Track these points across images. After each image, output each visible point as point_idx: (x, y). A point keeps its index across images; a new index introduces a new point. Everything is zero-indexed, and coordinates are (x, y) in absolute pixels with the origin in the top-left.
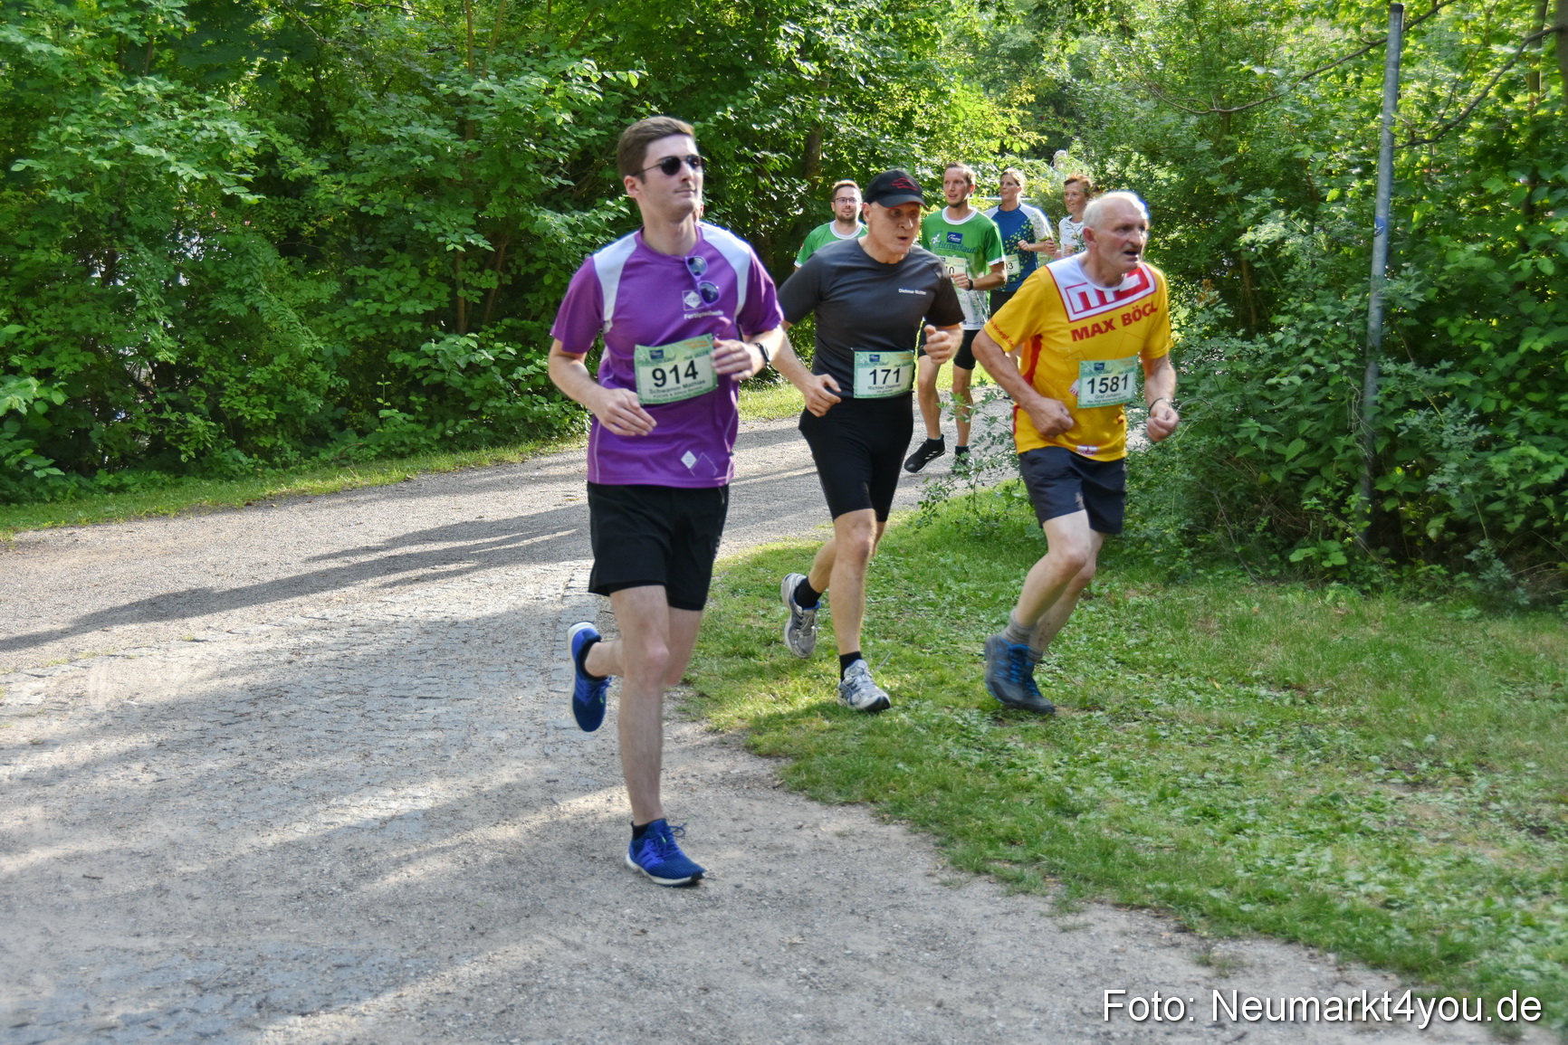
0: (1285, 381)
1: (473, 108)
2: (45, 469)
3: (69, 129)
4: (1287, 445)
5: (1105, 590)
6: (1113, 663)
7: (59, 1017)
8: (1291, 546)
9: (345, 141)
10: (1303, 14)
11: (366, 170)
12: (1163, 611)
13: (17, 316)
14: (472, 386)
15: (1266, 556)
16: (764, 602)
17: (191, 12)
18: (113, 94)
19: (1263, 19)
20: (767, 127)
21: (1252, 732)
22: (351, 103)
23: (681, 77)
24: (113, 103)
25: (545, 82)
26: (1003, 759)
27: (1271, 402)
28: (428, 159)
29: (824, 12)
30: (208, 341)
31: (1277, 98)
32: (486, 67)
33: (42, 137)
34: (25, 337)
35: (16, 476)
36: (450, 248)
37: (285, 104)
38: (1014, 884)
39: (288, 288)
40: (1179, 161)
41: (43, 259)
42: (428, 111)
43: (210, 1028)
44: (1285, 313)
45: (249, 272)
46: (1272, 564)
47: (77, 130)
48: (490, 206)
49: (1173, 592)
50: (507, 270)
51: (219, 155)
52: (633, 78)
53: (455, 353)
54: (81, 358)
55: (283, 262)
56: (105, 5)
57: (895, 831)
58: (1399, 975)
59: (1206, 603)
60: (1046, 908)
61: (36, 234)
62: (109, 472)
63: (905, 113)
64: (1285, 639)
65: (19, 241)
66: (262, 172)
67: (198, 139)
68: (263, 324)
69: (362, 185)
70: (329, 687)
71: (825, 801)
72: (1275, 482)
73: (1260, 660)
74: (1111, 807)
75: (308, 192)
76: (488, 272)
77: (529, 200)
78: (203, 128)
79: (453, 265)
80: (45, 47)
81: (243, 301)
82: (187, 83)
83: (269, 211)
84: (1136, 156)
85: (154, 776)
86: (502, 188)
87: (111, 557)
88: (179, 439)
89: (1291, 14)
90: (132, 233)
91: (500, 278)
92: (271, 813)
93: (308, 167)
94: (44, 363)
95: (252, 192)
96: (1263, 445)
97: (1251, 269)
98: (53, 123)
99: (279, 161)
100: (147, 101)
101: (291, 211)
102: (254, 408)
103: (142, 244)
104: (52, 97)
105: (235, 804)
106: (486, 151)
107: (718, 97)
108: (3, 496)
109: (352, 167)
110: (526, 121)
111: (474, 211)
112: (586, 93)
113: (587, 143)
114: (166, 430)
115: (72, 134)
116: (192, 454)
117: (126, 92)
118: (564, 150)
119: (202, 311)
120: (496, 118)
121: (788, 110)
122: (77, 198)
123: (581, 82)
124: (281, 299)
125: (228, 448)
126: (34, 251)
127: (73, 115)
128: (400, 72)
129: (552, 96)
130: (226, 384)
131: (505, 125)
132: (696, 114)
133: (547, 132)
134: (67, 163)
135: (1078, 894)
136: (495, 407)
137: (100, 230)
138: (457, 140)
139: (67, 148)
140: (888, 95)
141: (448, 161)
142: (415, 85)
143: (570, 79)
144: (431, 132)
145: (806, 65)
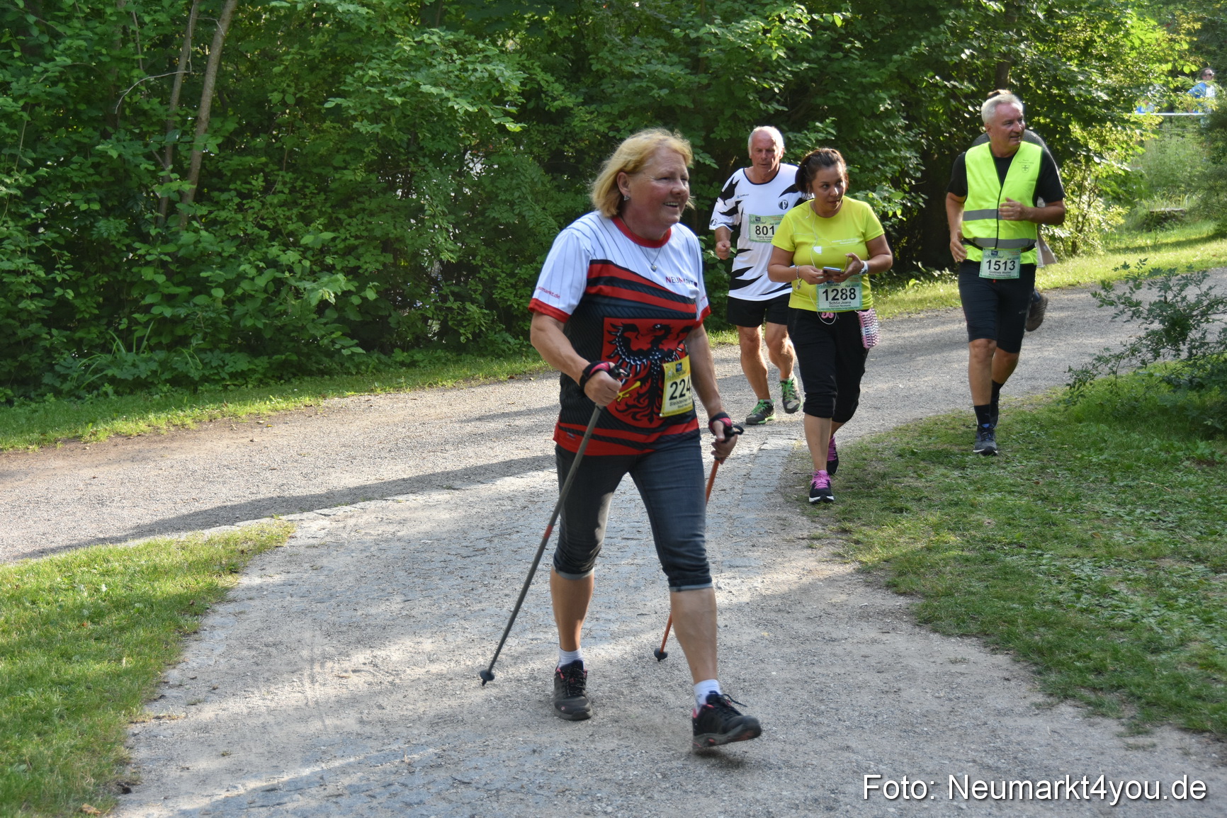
1: (703, 48)
2: (351, 349)
3: (370, 72)
7: (300, 785)
9: (601, 76)
11: (616, 101)
13: (332, 224)
16: (922, 464)
18: (406, 45)
20: (956, 59)
22: (605, 44)
23: (882, 18)
24: (405, 51)
25: (761, 24)
28: (664, 92)
30: (488, 243)
32: (716, 14)
33: (349, 79)
34: (338, 241)
35: (330, 355)
37: (551, 48)
38: (1097, 710)
39: (552, 198)
41: (350, 178)
42: (665, 50)
43: (415, 799)
45: (518, 187)
47: (376, 73)
51: (489, 92)
52: (838, 19)
54: (382, 259)
55: (548, 178)
57: (1002, 659)
60: (1122, 729)
61: (348, 158)
62: (403, 351)
63: (1086, 43)
65: (335, 164)
66: (531, 105)
67: (473, 79)
68: (530, 229)
69: (611, 114)
71: (946, 634)
74: (1195, 647)
75: (567, 120)
78: (475, 70)
80: (352, 8)
81: (513, 210)
82: (469, 32)
83: (536, 136)
86: (728, 113)
88: (460, 324)
90: (424, 156)
93: (569, 101)
94: (353, 262)
95: (516, 122)
98: (358, 68)
99: (543, 96)
100: (433, 48)
101: (554, 135)
102: (521, 298)
103: (431, 165)
104: (358, 47)
105: (463, 622)
106: (714, 82)
107: (915, 35)
108: (319, 369)
109: (604, 99)
110: (747, 57)
111: (703, 134)
112: (797, 33)
113: (801, 74)
114: (450, 316)
115: (372, 77)
116: (470, 336)
117: (416, 42)
118: (781, 82)
119: (480, 219)
120: (721, 55)
121: (975, 43)
122: (377, 128)
123: (794, 24)
124: (544, 209)
125: (500, 331)
126: (345, 172)
127: (374, 61)
128: (647, 19)
129: (769, 35)
130: (498, 279)
131: (730, 61)
132: (895, 49)
133: (767, 67)
134: (369, 100)
135: (1149, 718)
136: (720, 297)
137: (400, 153)
138: (691, 74)
139: (368, 88)
140: (1070, 27)
141: (683, 91)
142: (659, 29)
143: (783, 22)
144: (667, 69)
145: (991, 3)
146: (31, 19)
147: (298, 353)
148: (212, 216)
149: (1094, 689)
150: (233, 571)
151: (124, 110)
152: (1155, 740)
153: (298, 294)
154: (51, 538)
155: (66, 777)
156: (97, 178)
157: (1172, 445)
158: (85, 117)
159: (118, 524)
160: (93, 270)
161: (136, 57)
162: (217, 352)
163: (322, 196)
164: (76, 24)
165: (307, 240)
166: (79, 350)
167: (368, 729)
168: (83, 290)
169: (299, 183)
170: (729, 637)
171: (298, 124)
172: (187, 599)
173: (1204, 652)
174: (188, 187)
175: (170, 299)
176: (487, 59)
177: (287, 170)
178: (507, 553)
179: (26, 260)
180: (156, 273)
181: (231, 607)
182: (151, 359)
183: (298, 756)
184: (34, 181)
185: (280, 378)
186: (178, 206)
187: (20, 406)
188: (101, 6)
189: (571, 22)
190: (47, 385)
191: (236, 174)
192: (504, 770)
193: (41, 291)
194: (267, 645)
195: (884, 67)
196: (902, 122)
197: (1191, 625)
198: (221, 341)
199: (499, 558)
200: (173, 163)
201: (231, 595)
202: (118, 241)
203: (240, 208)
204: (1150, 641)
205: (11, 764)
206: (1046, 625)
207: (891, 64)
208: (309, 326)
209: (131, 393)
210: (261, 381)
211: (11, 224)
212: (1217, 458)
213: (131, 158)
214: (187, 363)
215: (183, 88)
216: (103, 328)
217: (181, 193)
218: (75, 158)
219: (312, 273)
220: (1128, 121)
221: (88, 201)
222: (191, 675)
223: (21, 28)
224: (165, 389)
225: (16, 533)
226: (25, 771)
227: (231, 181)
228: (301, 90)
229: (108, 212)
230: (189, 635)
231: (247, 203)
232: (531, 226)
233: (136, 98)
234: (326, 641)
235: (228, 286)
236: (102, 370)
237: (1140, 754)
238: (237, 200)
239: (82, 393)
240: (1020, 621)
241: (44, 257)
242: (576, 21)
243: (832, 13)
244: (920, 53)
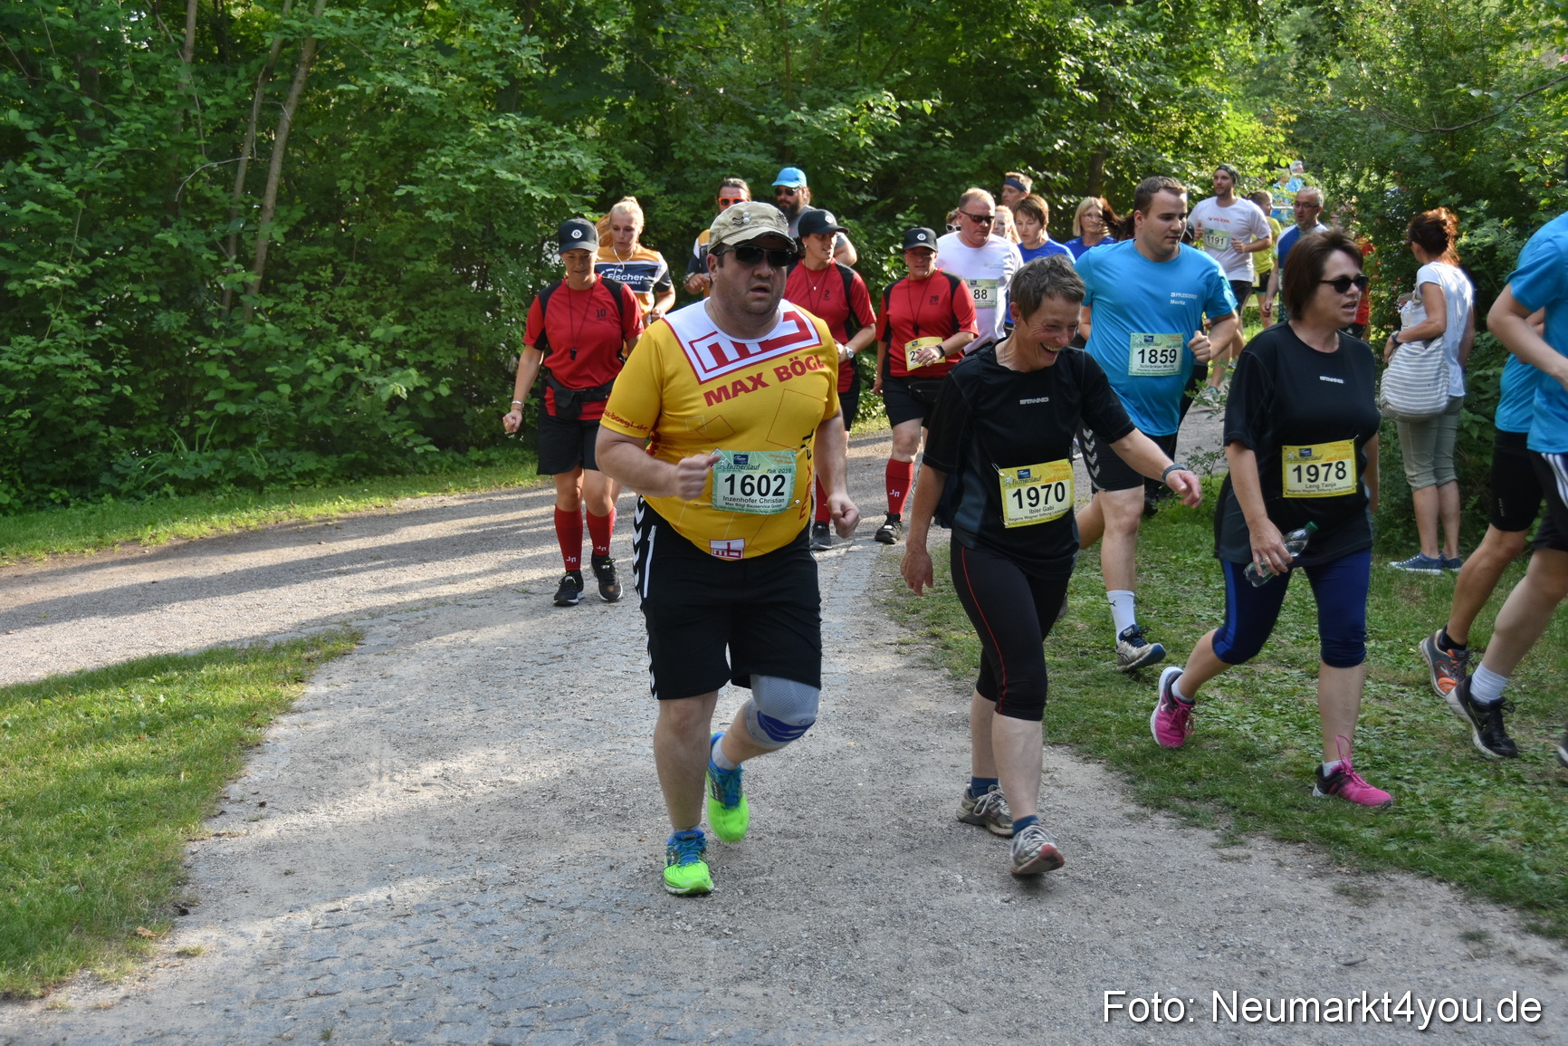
0: (1490, 372)
2: (424, 446)
3: (443, 159)
9: (683, 164)
10: (1521, 40)
11: (699, 191)
13: (404, 317)
17: (549, 58)
18: (480, 131)
19: (1483, 46)
20: (1049, 149)
22: (688, 131)
23: (973, 106)
24: (479, 137)
25: (849, 112)
29: (1103, 46)
31: (1494, 118)
32: (801, 100)
33: (421, 166)
34: (410, 335)
35: (403, 453)
37: (632, 135)
38: (1191, 820)
40: (1407, 173)
41: (422, 269)
42: (750, 138)
43: (486, 918)
47: (449, 160)
51: (567, 180)
52: (927, 106)
54: (456, 353)
56: (474, 54)
57: (1094, 769)
58: (1520, 909)
60: (1216, 840)
61: (420, 248)
62: (479, 449)
63: (1181, 133)
65: (407, 255)
67: (550, 166)
69: (693, 204)
74: (1291, 753)
78: (552, 157)
80: (424, 90)
82: (546, 118)
84: (1366, 171)
89: (1509, 38)
90: (500, 247)
93: (647, 189)
94: (425, 357)
98: (430, 155)
100: (508, 134)
103: (507, 256)
104: (430, 133)
105: (538, 732)
107: (1007, 124)
108: (390, 469)
109: (686, 188)
110: (834, 146)
112: (886, 121)
113: (890, 164)
115: (445, 164)
117: (490, 127)
118: (870, 171)
120: (808, 144)
121: (1069, 133)
122: (450, 217)
123: (882, 111)
126: (417, 263)
127: (447, 147)
128: (732, 105)
129: (856, 123)
131: (816, 150)
132: (987, 138)
133: (855, 156)
134: (441, 188)
135: (1244, 830)
137: (474, 243)
139: (441, 175)
140: (1165, 118)
142: (744, 117)
143: (870, 109)
144: (752, 158)
145: (1085, 93)
146: (87, 101)
147: (369, 452)
148: (278, 308)
149: (1188, 799)
150: (299, 680)
151: (185, 197)
152: (1250, 852)
153: (368, 390)
154: (107, 646)
155: (120, 899)
156: (157, 269)
158: (144, 205)
159: (178, 632)
160: (153, 365)
161: (198, 142)
162: (283, 451)
163: (394, 288)
164: (135, 107)
165: (377, 333)
166: (139, 448)
167: (438, 846)
168: (142, 386)
169: (369, 275)
170: (814, 746)
171: (367, 212)
172: (249, 710)
173: (1299, 760)
174: (253, 278)
175: (233, 395)
176: (565, 146)
177: (357, 261)
178: (585, 661)
179: (81, 354)
180: (219, 368)
181: (296, 718)
182: (214, 458)
183: (365, 874)
184: (90, 272)
185: (350, 478)
186: (242, 298)
187: (76, 507)
188: (160, 89)
189: (652, 108)
190: (104, 485)
191: (303, 264)
192: (580, 887)
193: (98, 387)
194: (332, 758)
195: (975, 157)
197: (1286, 731)
198: (288, 439)
199: (576, 665)
200: (238, 253)
201: (296, 704)
202: (180, 335)
203: (308, 300)
204: (1245, 749)
205: (62, 885)
207: (982, 154)
208: (380, 423)
209: (194, 493)
210: (329, 481)
211: (65, 316)
213: (192, 248)
214: (252, 462)
215: (247, 175)
216: (164, 426)
217: (245, 286)
218: (134, 248)
219: (383, 368)
221: (147, 293)
222: (253, 790)
223: (76, 111)
224: (229, 489)
225: (70, 642)
226: (76, 892)
227: (299, 271)
228: (371, 178)
229: (168, 304)
230: (251, 747)
231: (315, 295)
233: (199, 185)
234: (395, 753)
235: (295, 382)
236: (163, 470)
237: (1235, 866)
238: (304, 292)
239: (141, 493)
240: (1113, 728)
241: (100, 351)
242: (658, 107)
243: (921, 100)
244: (1013, 144)
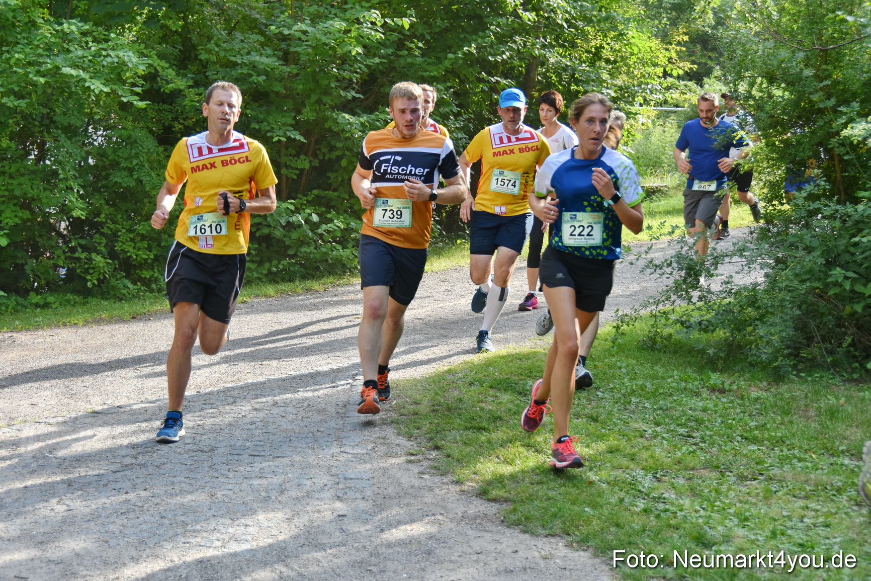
0: (864, 239)
1: (293, 44)
3: (17, 55)
4: (865, 285)
5: (734, 387)
6: (739, 439)
8: (867, 358)
9: (205, 65)
12: (775, 402)
14: (290, 238)
15: (850, 364)
16: (491, 392)
18: (46, 31)
20: (499, 59)
21: (839, 490)
22: (209, 39)
23: (439, 22)
24: (46, 37)
25: (343, 25)
26: (661, 506)
27: (853, 254)
28: (262, 78)
30: (108, 204)
31: (861, 40)
32: (304, 15)
36: (276, 139)
37: (163, 39)
40: (790, 84)
42: (262, 45)
44: (866, 190)
45: (137, 156)
46: (854, 370)
47: (22, 56)
48: (303, 111)
49: (784, 388)
50: (315, 156)
51: (119, 74)
52: (406, 23)
53: (280, 215)
54: (20, 214)
55: (161, 149)
59: (806, 397)
62: (37, 294)
63: (596, 48)
64: (863, 424)
66: (147, 86)
67: (105, 63)
68: (146, 192)
70: (188, 447)
71: (533, 534)
72: (856, 312)
73: (845, 438)
74: (738, 542)
75: (178, 100)
76: (303, 157)
77: (332, 108)
78: (108, 55)
79: (279, 152)
81: (132, 176)
82: (96, 24)
83: (151, 113)
84: (759, 80)
85: (65, 507)
86: (314, 98)
87: (38, 353)
88: (86, 271)
90: (57, 128)
91: (310, 162)
92: (146, 535)
93: (180, 83)
95: (141, 100)
96: (847, 286)
97: (841, 161)
98: (5, 52)
99: (159, 79)
100: (70, 37)
101: (167, 113)
102: (138, 250)
103: (63, 136)
104: (2, 33)
105: (121, 528)
106: (302, 73)
107: (465, 37)
110: (331, 52)
111: (293, 114)
112: (373, 33)
113: (373, 68)
114: (78, 265)
115: (18, 59)
116: (95, 282)
117: (54, 30)
118: (357, 73)
119: (104, 182)
120: (310, 50)
121: (514, 46)
123: (370, 25)
124: (158, 175)
125: (120, 278)
127: (19, 46)
128: (244, 18)
129: (349, 35)
130: (119, 233)
131: (316, 55)
132: (450, 48)
133: (345, 60)
134: (15, 79)
136: (306, 252)
137: (35, 126)
138: (282, 65)
139: (15, 69)
140: (584, 36)
141: (276, 80)
143: (362, 23)
144: (264, 60)
145: (527, 13)
157: (689, 376)
176: (117, 47)
189: (179, 19)
195: (441, 63)
196: (455, 109)
197: (731, 524)
204: (699, 537)
206: (618, 525)
207: (446, 62)
212: (727, 387)
220: (631, 113)
232: (147, 189)
244: (470, 53)
